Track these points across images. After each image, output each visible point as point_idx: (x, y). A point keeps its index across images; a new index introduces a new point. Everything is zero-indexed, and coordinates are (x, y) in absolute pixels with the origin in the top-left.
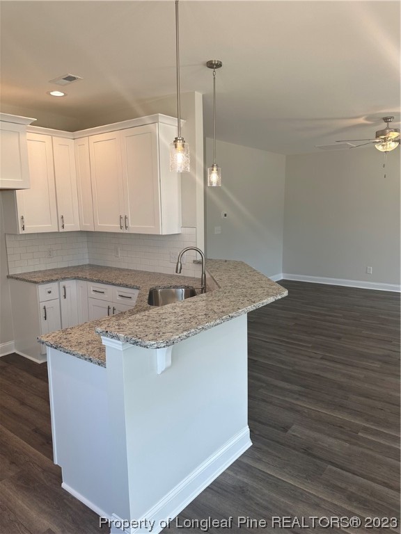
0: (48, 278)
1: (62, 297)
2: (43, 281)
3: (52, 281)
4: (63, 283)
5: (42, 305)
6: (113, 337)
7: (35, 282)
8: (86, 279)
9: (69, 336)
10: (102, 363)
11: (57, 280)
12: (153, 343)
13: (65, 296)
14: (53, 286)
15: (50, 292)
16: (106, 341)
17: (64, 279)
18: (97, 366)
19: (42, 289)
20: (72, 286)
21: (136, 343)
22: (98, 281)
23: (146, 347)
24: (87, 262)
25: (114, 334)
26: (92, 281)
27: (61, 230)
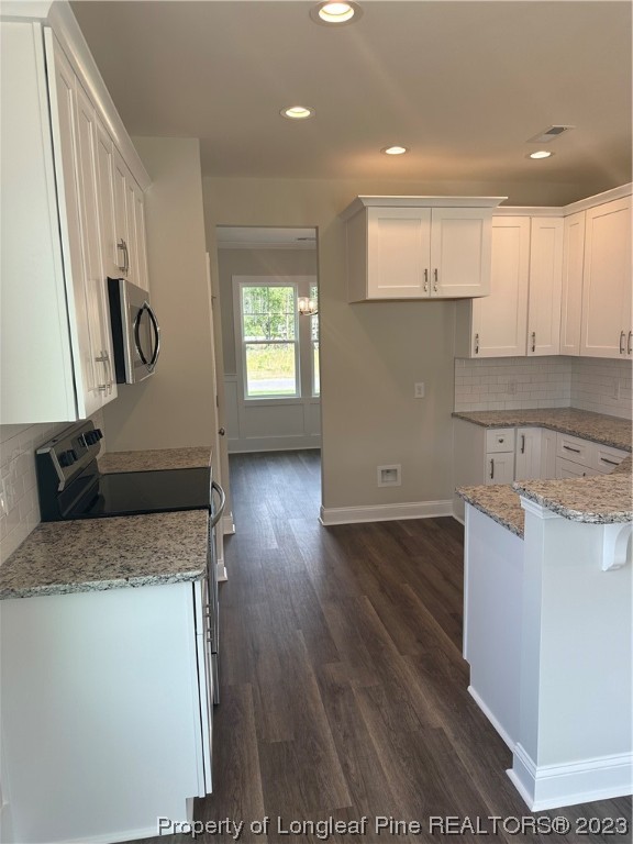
0: (502, 422)
1: (519, 450)
2: (493, 425)
3: (506, 426)
4: (521, 431)
5: (489, 458)
6: (531, 498)
7: (482, 425)
8: (554, 428)
9: (494, 494)
10: (520, 534)
11: (513, 425)
12: (579, 513)
13: (523, 450)
14: (508, 433)
15: (501, 441)
16: (525, 503)
17: (524, 425)
18: (515, 535)
19: (491, 436)
20: (535, 437)
21: (556, 510)
22: (573, 433)
23: (567, 517)
24: (567, 404)
25: (533, 493)
26: (563, 431)
27: (530, 354)
